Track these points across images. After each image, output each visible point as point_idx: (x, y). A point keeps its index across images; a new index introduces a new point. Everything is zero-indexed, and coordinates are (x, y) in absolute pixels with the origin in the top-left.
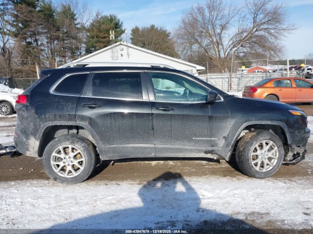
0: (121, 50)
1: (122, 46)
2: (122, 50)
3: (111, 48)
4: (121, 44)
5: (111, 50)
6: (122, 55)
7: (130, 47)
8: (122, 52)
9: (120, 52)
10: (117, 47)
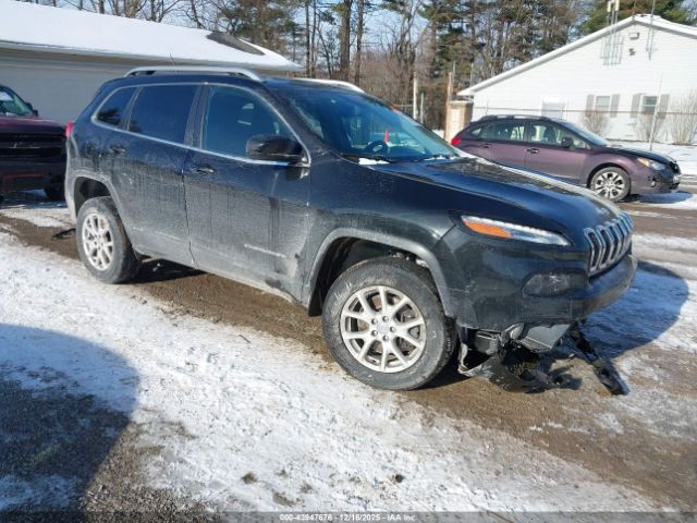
0: (633, 39)
1: (638, 28)
2: (637, 38)
3: (605, 35)
4: (635, 23)
5: (604, 40)
6: (632, 52)
7: (660, 29)
8: (633, 44)
9: (628, 44)
10: (624, 32)
